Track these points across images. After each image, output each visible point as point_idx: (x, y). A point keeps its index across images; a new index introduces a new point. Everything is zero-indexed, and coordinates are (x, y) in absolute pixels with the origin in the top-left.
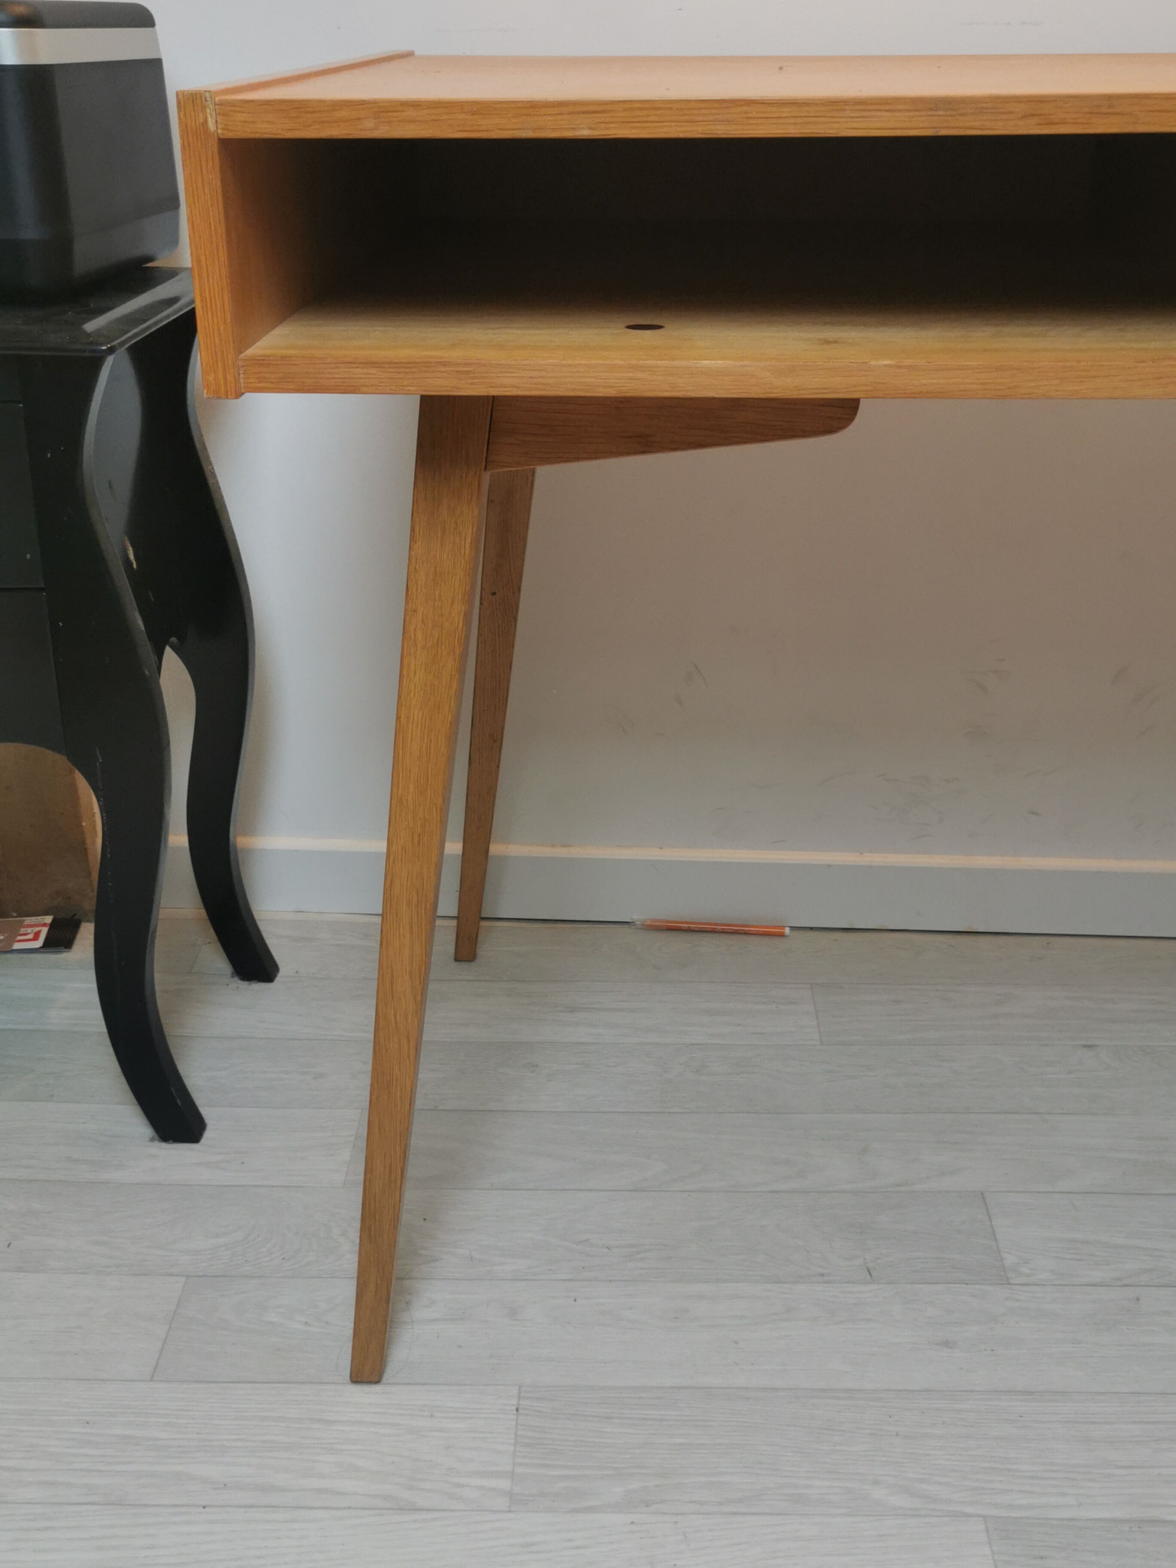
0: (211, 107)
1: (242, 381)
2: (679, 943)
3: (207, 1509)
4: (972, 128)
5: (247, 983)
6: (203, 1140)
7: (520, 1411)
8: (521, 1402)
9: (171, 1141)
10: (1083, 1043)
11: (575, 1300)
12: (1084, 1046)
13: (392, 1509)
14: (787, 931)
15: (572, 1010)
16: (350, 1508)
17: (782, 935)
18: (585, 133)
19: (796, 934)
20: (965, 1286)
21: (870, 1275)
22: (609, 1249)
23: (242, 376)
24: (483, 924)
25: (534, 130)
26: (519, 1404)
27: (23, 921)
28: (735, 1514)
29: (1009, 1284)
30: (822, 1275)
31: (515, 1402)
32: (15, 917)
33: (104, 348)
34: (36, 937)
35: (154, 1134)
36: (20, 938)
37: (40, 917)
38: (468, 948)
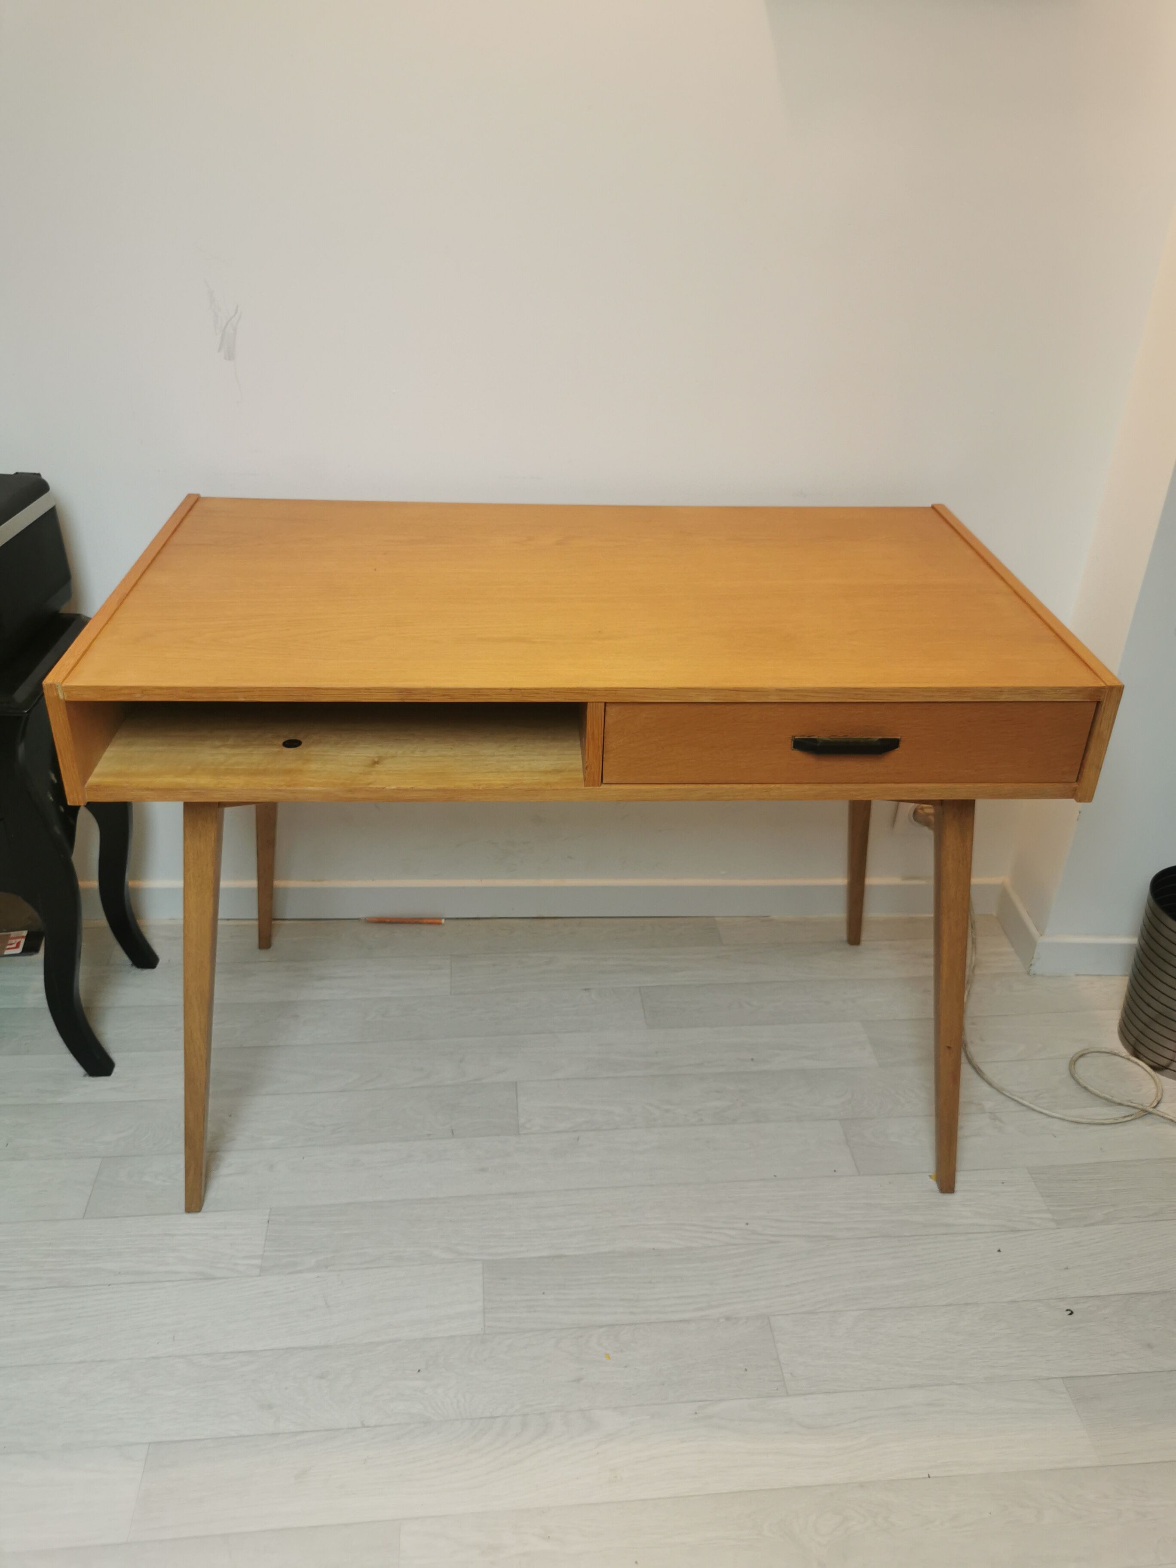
0: (60, 689)
3: (110, 1286)
5: (140, 970)
6: (113, 1074)
7: (270, 1222)
9: (95, 1076)
10: (583, 987)
11: (303, 1158)
12: (585, 989)
13: (201, 1279)
14: (443, 921)
16: (181, 1280)
17: (440, 924)
19: (448, 922)
20: (497, 1137)
21: (453, 1133)
22: (324, 1127)
23: (86, 796)
24: (273, 922)
26: (269, 1218)
27: (10, 935)
28: (367, 1269)
29: (519, 1134)
30: (429, 1135)
31: (267, 1217)
32: (6, 932)
33: (25, 711)
34: (17, 946)
35: (86, 1073)
36: (8, 947)
37: (19, 932)
38: (265, 941)
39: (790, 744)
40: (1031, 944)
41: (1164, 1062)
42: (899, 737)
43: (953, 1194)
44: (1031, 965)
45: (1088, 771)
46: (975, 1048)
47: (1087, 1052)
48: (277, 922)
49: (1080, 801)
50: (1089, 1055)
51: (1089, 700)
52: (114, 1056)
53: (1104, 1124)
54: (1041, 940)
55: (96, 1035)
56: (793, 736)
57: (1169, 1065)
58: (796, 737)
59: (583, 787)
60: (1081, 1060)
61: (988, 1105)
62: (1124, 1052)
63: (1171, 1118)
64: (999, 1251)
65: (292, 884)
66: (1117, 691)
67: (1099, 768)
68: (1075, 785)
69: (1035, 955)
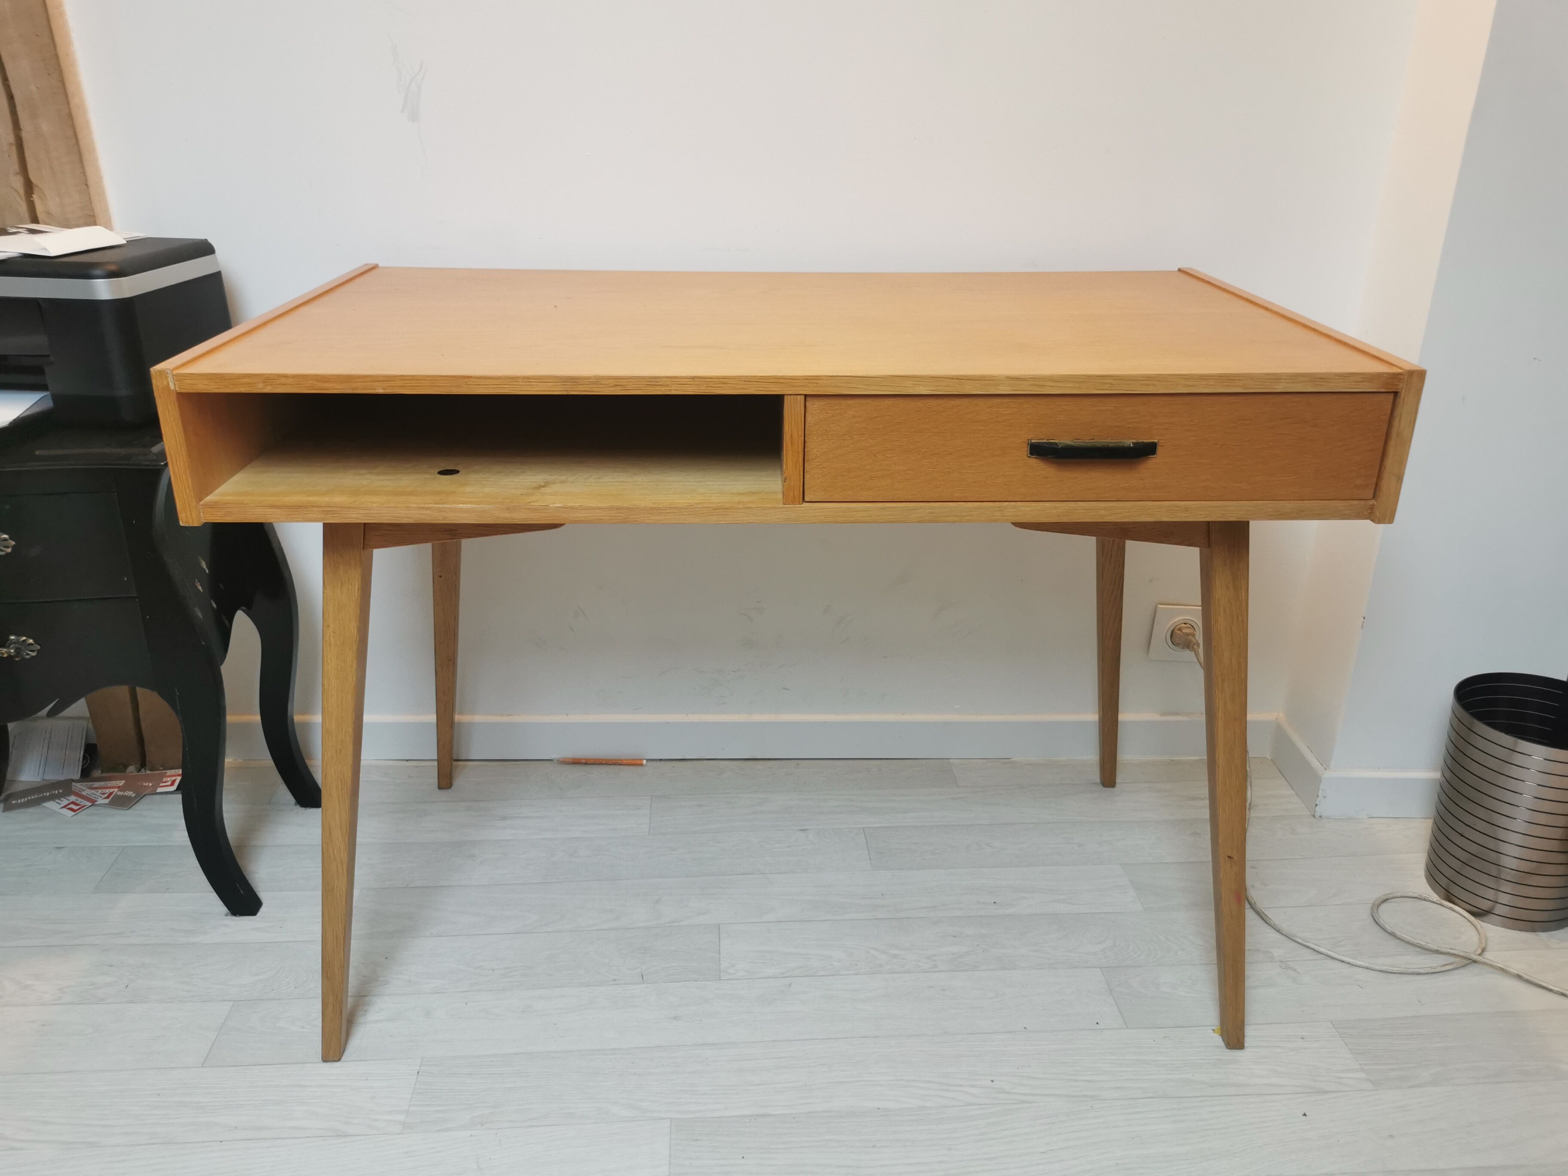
0: (171, 376)
1: (202, 516)
2: (578, 772)
3: (222, 1143)
4: (586, 391)
5: (304, 809)
6: (259, 914)
7: (419, 1073)
8: (421, 1068)
9: (238, 915)
10: (800, 828)
11: (466, 1004)
12: (802, 830)
13: (333, 1136)
14: (644, 762)
15: (504, 818)
16: (308, 1137)
17: (642, 765)
18: (381, 391)
19: (650, 763)
20: (695, 982)
21: (643, 978)
22: (493, 971)
23: (202, 514)
24: (455, 763)
25: (353, 389)
26: (420, 1069)
27: (166, 773)
28: (531, 1126)
29: (720, 980)
30: (615, 980)
31: (418, 1068)
32: (161, 770)
33: (162, 464)
34: (172, 784)
35: (228, 911)
36: (161, 785)
37: (177, 770)
38: (445, 781)
39: (1026, 450)
40: (1315, 779)
41: (1485, 905)
42: (1156, 441)
43: (1243, 1050)
44: (1316, 805)
45: (1387, 483)
46: (1255, 893)
47: (1390, 896)
48: (461, 763)
49: (1379, 522)
50: (1390, 900)
51: (1384, 391)
52: (263, 895)
53: (1419, 974)
54: (1326, 775)
55: (245, 873)
56: (1028, 440)
57: (1493, 908)
58: (1033, 441)
59: (782, 505)
60: (1384, 906)
61: (1277, 953)
62: (1435, 897)
63: (1502, 966)
64: (1305, 1115)
65: (478, 718)
66: (1417, 377)
67: (1400, 478)
68: (1372, 502)
69: (1321, 793)
